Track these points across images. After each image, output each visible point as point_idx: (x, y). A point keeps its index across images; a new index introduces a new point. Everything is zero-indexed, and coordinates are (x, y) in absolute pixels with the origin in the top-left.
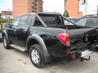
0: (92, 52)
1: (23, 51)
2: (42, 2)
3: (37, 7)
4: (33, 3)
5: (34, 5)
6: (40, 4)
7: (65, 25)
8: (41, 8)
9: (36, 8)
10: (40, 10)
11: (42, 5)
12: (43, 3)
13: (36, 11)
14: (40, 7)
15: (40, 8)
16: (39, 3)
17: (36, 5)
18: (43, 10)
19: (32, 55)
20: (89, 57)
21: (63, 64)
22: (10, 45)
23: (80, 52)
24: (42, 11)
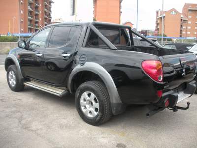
0: (190, 95)
1: (59, 95)
2: (50, 3)
3: (39, 12)
4: (30, 4)
5: (32, 9)
6: (46, 6)
7: (135, 45)
8: (48, 14)
9: (37, 15)
10: (46, 19)
11: (49, 9)
12: (52, 4)
13: (38, 21)
14: (45, 12)
15: (46, 15)
16: (42, 4)
17: (37, 8)
18: (51, 17)
19: (82, 101)
20: (187, 103)
21: (148, 115)
22: (25, 84)
23: (175, 94)
24: (50, 20)
